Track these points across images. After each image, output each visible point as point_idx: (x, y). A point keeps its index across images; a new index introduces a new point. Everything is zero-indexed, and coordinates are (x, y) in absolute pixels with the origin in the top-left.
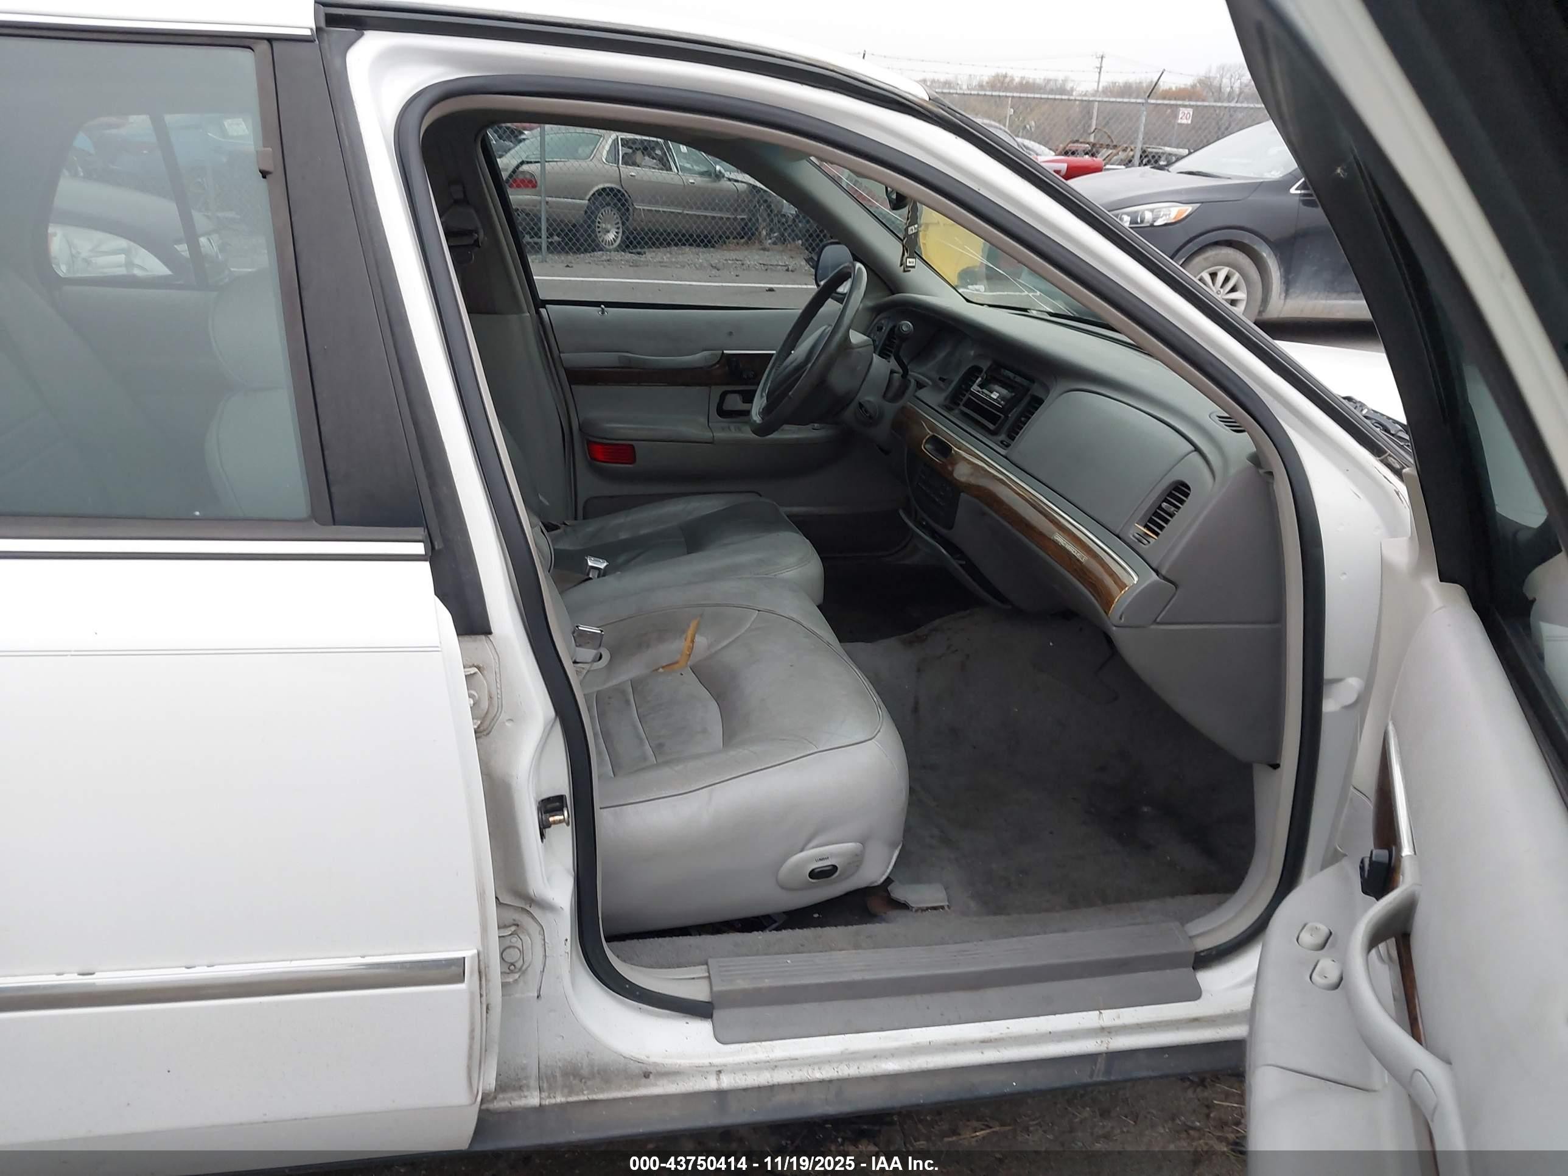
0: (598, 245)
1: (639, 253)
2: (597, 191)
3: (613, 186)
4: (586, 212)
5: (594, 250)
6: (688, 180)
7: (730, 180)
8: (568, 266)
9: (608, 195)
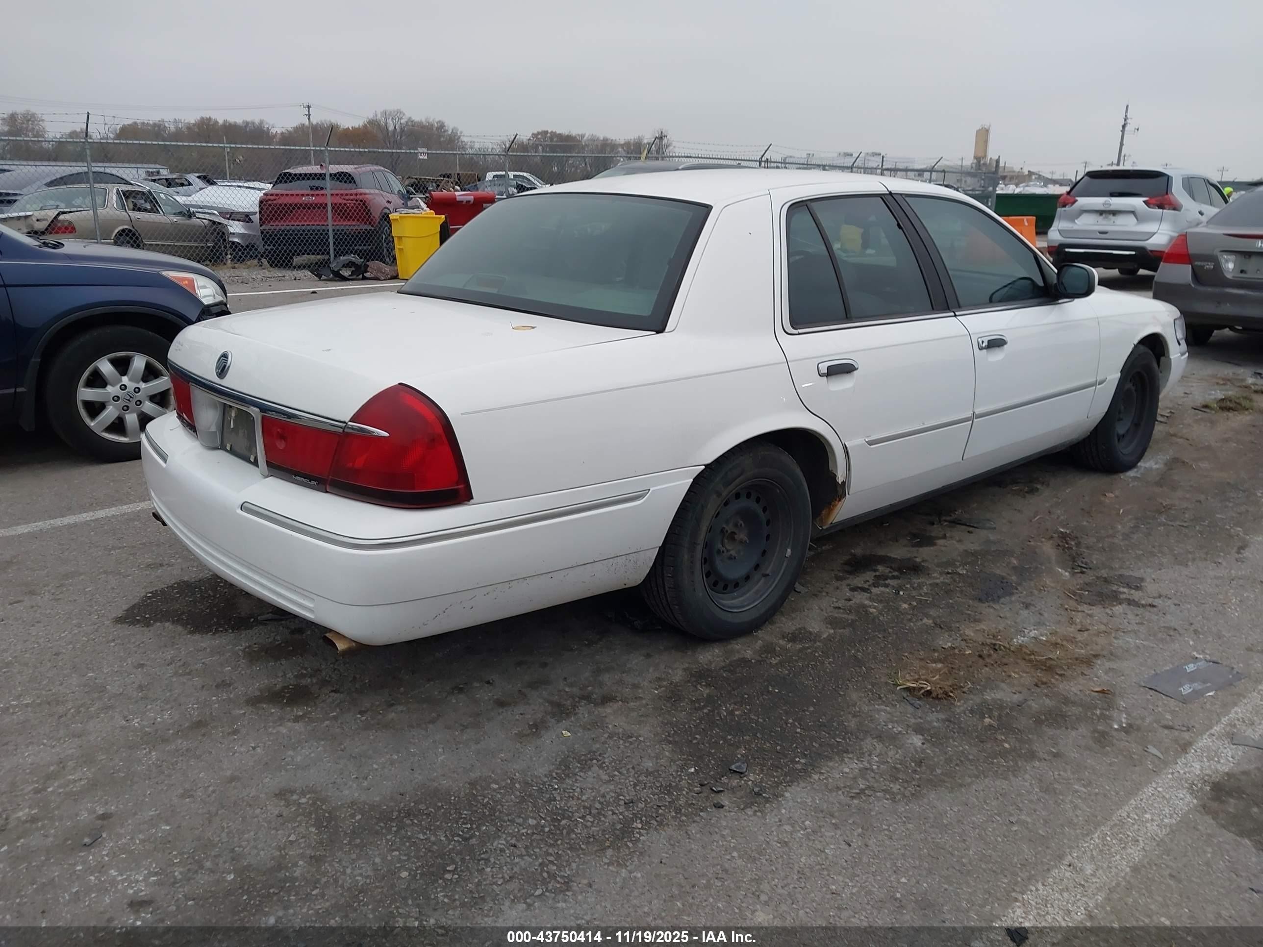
3: (127, 227)
6: (172, 219)
9: (127, 235)
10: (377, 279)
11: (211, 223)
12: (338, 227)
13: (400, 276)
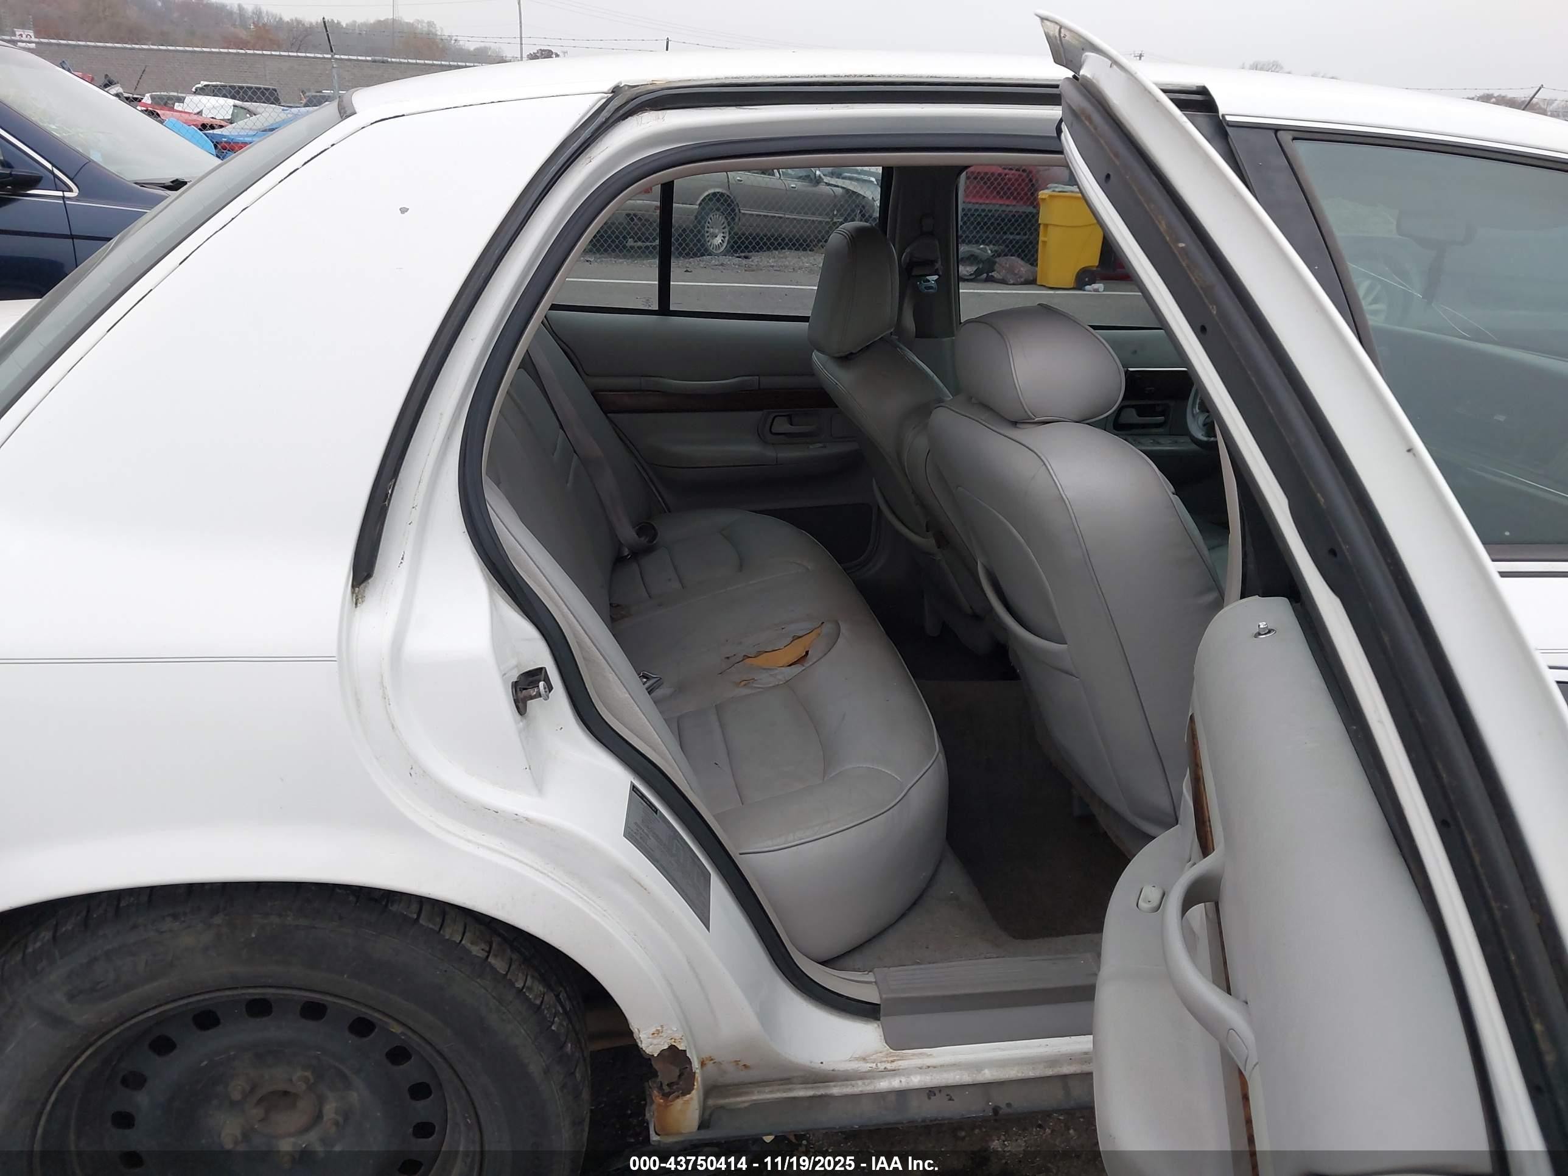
0: (706, 250)
1: (746, 257)
2: (708, 196)
3: (724, 191)
4: (696, 217)
5: (702, 255)
6: (789, 185)
7: (828, 184)
8: (687, 271)
9: (718, 200)
10: (1003, 282)
11: (844, 190)
12: (970, 206)
13: (1038, 283)
